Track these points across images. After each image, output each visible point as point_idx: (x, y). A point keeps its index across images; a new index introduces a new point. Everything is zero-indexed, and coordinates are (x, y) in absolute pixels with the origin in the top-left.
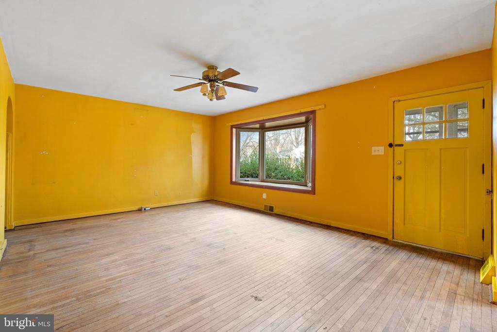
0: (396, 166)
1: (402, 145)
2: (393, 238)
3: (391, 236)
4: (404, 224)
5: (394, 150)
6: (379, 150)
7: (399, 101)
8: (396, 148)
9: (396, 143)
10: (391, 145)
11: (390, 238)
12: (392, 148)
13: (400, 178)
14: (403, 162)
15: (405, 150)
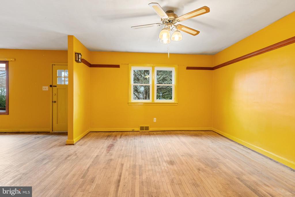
0: (54, 96)
1: (56, 86)
2: (52, 131)
3: (51, 130)
4: (57, 123)
5: (52, 89)
6: (46, 88)
7: (55, 65)
8: (54, 88)
9: (53, 85)
10: (51, 86)
11: (51, 131)
12: (52, 87)
13: (55, 102)
14: (56, 94)
15: (57, 89)
